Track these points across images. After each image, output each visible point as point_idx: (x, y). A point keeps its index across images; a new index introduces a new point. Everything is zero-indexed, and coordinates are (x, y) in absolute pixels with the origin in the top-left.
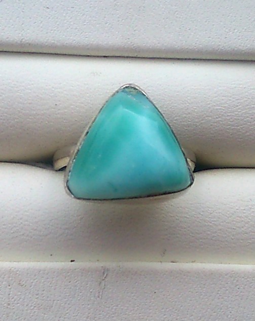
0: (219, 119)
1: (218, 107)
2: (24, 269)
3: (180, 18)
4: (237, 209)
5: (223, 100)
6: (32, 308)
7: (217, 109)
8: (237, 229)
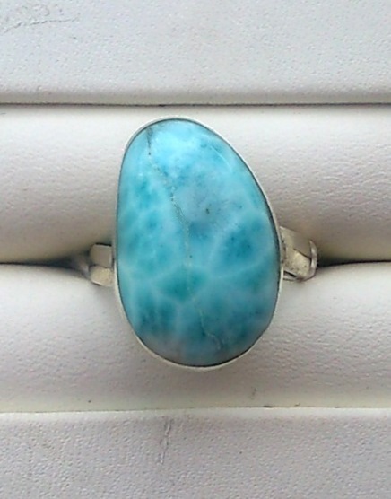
0: (331, 194)
1: (329, 177)
2: (50, 423)
3: (269, 45)
4: (361, 328)
5: (337, 165)
6: (63, 479)
8: (361, 357)
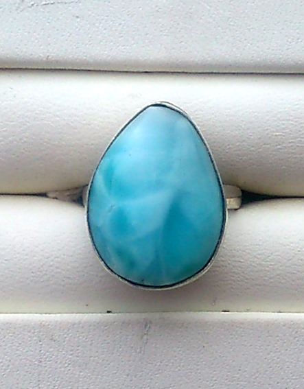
7: (276, 135)
